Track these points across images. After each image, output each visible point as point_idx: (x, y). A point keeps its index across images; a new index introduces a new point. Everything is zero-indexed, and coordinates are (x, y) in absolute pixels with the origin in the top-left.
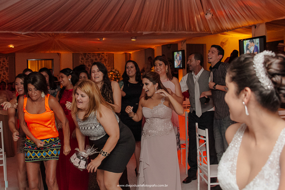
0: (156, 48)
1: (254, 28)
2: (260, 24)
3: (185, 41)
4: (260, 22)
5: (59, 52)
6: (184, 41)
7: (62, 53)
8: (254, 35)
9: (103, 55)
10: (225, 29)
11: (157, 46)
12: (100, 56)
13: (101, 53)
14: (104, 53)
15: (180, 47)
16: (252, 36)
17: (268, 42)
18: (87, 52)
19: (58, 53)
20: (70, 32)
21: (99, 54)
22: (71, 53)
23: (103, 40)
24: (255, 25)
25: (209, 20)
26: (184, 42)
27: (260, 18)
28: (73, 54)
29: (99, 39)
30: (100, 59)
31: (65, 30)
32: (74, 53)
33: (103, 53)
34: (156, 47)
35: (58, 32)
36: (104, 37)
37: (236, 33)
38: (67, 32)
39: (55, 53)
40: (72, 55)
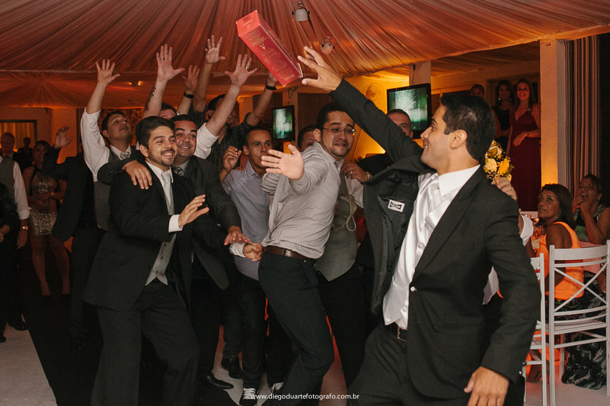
0: (242, 100)
1: (413, 69)
2: (421, 63)
3: (295, 89)
4: (420, 59)
5: (49, 107)
6: (293, 89)
7: (55, 108)
8: (413, 82)
9: (138, 112)
10: (363, 70)
11: (243, 97)
12: (133, 115)
13: (133, 109)
14: (140, 109)
15: (286, 100)
16: (410, 84)
17: (433, 95)
18: (105, 108)
19: (46, 108)
20: (74, 72)
21: (130, 111)
22: (72, 108)
23: (139, 84)
24: (414, 64)
25: (330, 54)
26: (294, 91)
27: (418, 53)
28: (77, 109)
29: (131, 84)
30: (132, 120)
31: (66, 68)
32: (80, 108)
33: (137, 109)
34: (241, 98)
35: (53, 71)
36: (140, 80)
37: (395, 74)
38: (70, 71)
39: (40, 108)
40: (76, 112)
